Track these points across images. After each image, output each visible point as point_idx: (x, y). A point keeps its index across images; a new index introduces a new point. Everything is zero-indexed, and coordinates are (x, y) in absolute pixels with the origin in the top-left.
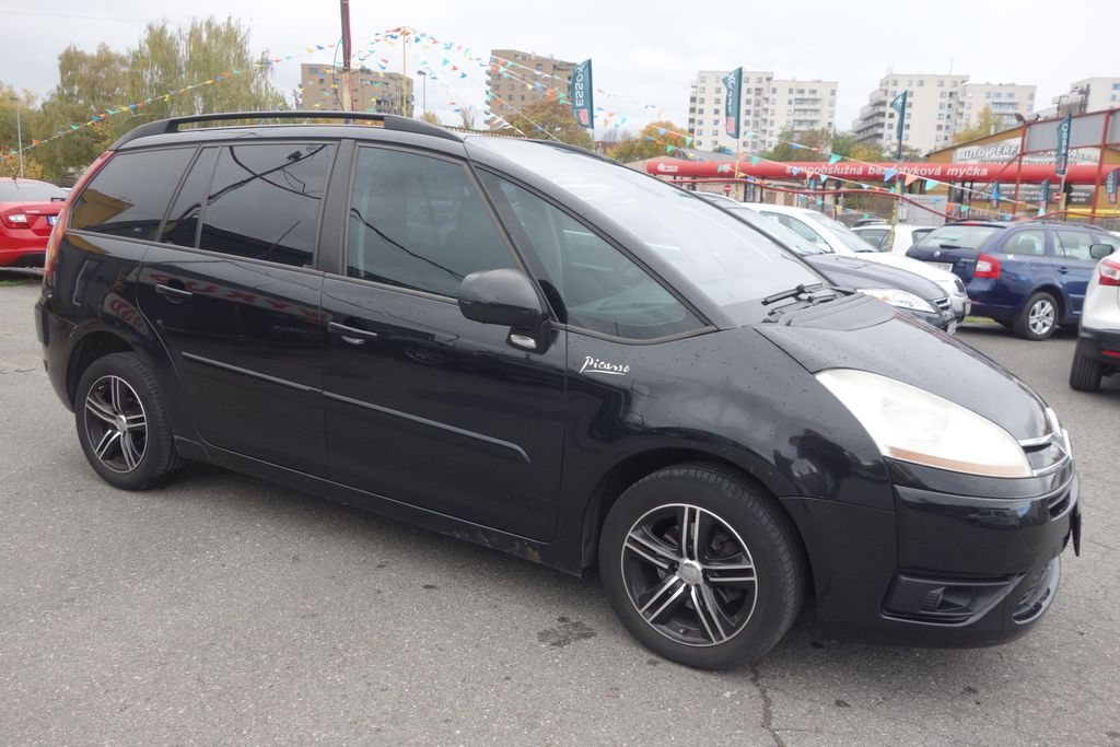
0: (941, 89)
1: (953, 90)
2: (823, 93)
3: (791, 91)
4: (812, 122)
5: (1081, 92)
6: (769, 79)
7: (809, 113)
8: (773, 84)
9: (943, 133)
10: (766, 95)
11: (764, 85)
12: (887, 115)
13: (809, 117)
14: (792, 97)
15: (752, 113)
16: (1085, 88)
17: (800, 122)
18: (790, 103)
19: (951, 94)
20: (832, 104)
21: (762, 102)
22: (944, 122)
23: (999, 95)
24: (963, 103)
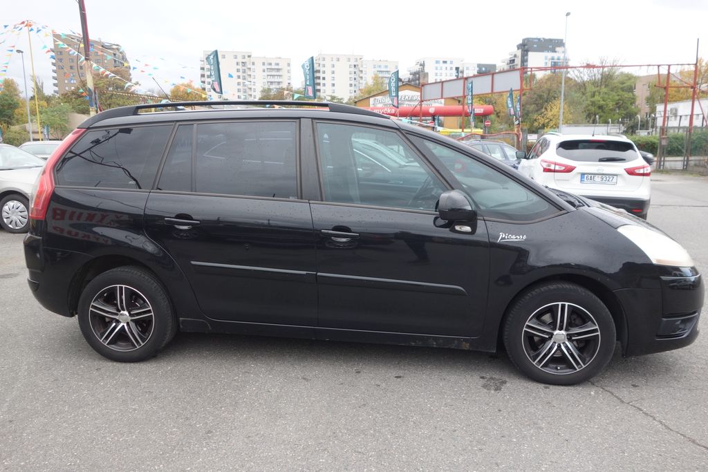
0: (349, 63)
1: (355, 64)
2: (283, 65)
3: (264, 64)
4: (279, 83)
5: (421, 65)
6: (249, 56)
7: (276, 77)
8: (252, 60)
9: (353, 89)
10: (249, 67)
11: (246, 60)
12: (321, 78)
13: (276, 79)
14: (265, 67)
15: (241, 77)
16: (422, 63)
17: (272, 83)
18: (264, 71)
19: (355, 66)
20: (289, 72)
21: (247, 70)
22: (353, 82)
23: (380, 66)
24: (362, 71)
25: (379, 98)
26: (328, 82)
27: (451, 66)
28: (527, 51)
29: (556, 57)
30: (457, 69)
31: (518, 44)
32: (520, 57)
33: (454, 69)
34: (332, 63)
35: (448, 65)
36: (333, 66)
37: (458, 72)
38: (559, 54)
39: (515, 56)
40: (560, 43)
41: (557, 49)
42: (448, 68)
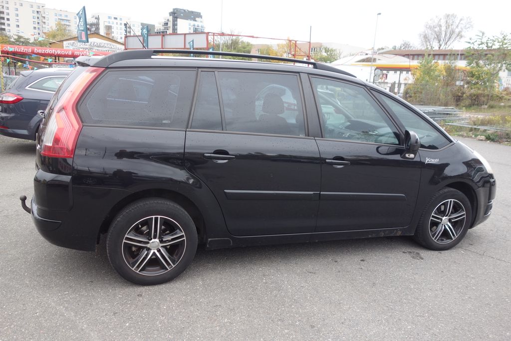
0: (32, 9)
1: (38, 10)
5: (96, 18)
9: (37, 31)
12: (6, 19)
16: (97, 17)
19: (38, 12)
22: (36, 26)
23: (61, 15)
24: (44, 17)
25: (72, 42)
26: (13, 22)
27: (121, 22)
28: (177, 18)
29: (196, 25)
30: (125, 25)
31: (170, 12)
32: (172, 21)
33: (123, 25)
34: (16, 7)
35: (118, 21)
36: (17, 10)
37: (126, 27)
38: (198, 23)
39: (168, 20)
40: (198, 15)
41: (197, 19)
42: (119, 24)
